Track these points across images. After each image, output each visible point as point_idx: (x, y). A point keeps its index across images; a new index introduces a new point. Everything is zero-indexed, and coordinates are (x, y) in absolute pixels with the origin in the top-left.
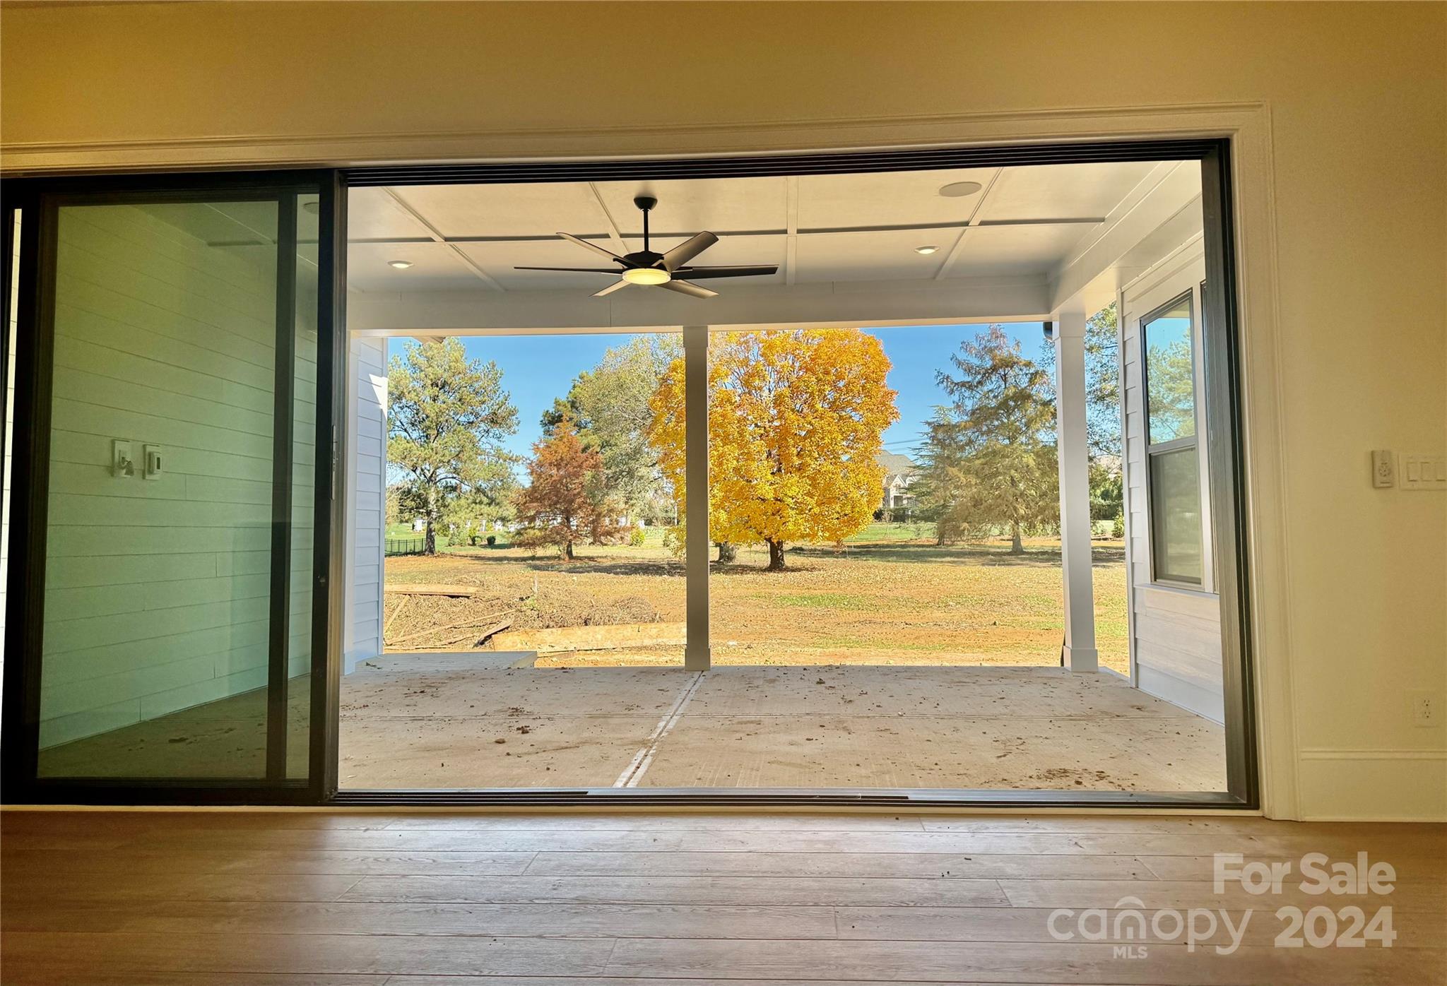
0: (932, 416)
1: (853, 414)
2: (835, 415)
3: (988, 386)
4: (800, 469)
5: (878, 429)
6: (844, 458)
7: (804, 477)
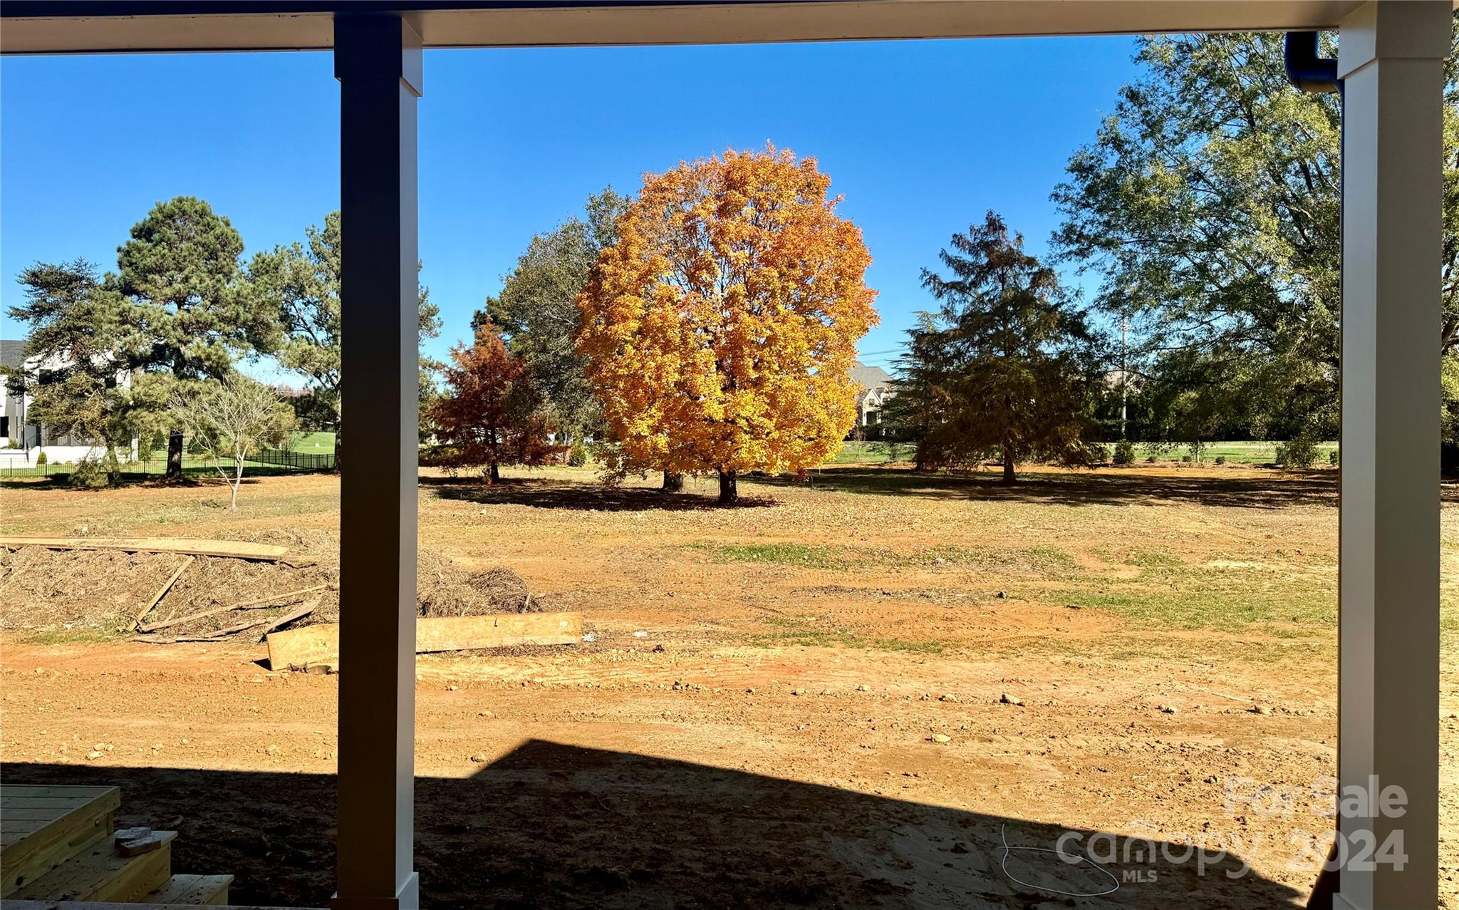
0: (914, 323)
1: (823, 318)
2: (801, 319)
3: (984, 288)
4: (758, 384)
5: (852, 338)
6: (811, 371)
7: (762, 394)
